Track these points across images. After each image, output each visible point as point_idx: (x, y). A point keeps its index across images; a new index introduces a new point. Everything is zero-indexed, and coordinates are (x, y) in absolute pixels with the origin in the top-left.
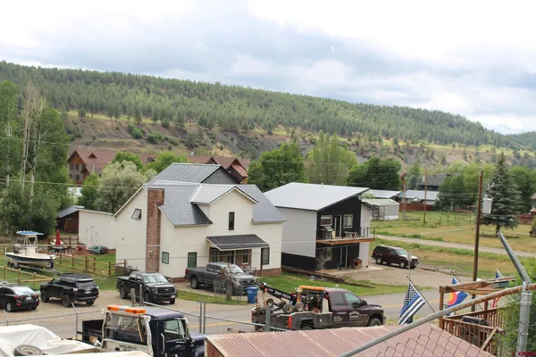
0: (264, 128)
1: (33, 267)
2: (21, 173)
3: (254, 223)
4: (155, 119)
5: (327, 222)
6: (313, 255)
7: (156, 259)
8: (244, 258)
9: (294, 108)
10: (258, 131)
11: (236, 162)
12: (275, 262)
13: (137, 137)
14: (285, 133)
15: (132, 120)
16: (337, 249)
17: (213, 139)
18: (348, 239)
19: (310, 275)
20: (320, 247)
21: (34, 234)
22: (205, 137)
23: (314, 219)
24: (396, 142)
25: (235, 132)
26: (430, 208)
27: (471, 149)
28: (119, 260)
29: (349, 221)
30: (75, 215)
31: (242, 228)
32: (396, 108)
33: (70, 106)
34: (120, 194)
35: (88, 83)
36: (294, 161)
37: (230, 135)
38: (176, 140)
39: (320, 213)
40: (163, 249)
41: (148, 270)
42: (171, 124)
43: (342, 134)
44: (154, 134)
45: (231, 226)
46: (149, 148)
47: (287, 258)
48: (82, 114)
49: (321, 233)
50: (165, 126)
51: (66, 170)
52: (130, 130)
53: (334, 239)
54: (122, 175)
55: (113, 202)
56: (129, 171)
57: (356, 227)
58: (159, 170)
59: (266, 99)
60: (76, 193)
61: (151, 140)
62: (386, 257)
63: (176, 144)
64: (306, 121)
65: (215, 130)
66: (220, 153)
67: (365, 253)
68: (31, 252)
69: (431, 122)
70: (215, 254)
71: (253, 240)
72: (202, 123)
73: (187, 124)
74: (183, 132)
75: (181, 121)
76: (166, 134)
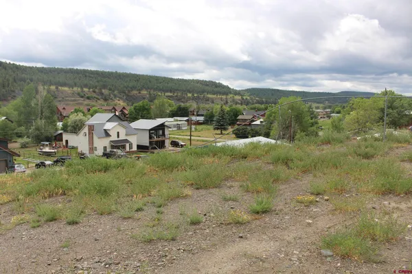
0: (137, 90)
1: (48, 154)
3: (126, 135)
4: (89, 89)
5: (153, 133)
6: (148, 145)
7: (92, 149)
8: (124, 147)
9: (150, 82)
10: (135, 92)
11: (124, 108)
12: (135, 148)
13: (82, 97)
14: (146, 92)
15: (79, 89)
16: (157, 142)
17: (115, 96)
18: (160, 139)
19: (147, 152)
20: (150, 143)
21: (48, 143)
22: (112, 96)
23: (148, 132)
24: (193, 95)
25: (125, 93)
26: (201, 124)
27: (224, 97)
28: (79, 150)
29: (161, 132)
30: (61, 134)
31: (122, 137)
32: (193, 80)
33: (51, 84)
34: (77, 125)
35: (58, 73)
36: (147, 107)
37: (123, 94)
38: (99, 97)
39: (150, 130)
40: (94, 146)
41: (90, 153)
42: (97, 90)
43: (171, 92)
44: (89, 95)
45: (118, 137)
46: (87, 102)
47: (139, 147)
48: (57, 88)
49: (151, 137)
50: (94, 92)
51: (55, 117)
52: (79, 94)
53: (156, 139)
54: (77, 118)
55: (76, 128)
56: (80, 116)
57: (164, 134)
58: (92, 116)
59: (138, 78)
60: (60, 124)
61: (88, 98)
62: (175, 144)
63: (99, 99)
64: (155, 87)
65: (116, 92)
67: (167, 143)
68: (47, 149)
70: (113, 147)
71: (126, 141)
72: (110, 89)
73: (103, 91)
74: (102, 94)
75: (100, 89)
76: (94, 95)
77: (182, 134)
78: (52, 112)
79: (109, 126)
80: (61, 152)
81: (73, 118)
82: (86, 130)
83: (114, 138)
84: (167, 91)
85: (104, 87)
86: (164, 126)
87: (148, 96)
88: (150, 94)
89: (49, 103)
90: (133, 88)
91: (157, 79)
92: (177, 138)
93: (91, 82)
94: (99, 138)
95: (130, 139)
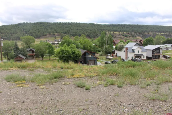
0: (147, 32)
1: (109, 59)
2: (106, 45)
3: (142, 52)
4: (126, 32)
6: (151, 56)
7: (127, 58)
8: (141, 57)
9: (153, 28)
10: (146, 33)
11: (141, 40)
12: (145, 58)
13: (123, 36)
15: (122, 33)
16: (156, 56)
17: (137, 35)
18: (158, 54)
19: (151, 60)
20: (153, 56)
21: (109, 54)
25: (141, 34)
28: (122, 58)
29: (158, 51)
30: (115, 51)
31: (140, 53)
33: (111, 31)
35: (114, 26)
36: (152, 40)
38: (130, 36)
39: (153, 50)
40: (128, 56)
41: (126, 59)
42: (129, 33)
43: (164, 32)
44: (126, 35)
45: (138, 53)
46: (125, 38)
47: (147, 57)
48: (113, 32)
49: (153, 53)
50: (128, 33)
51: (113, 44)
52: (122, 35)
53: (155, 54)
54: (121, 44)
55: (121, 49)
56: (122, 44)
57: (159, 52)
58: (127, 43)
59: (147, 27)
60: (114, 47)
61: (126, 36)
62: (165, 57)
63: (130, 37)
64: (156, 30)
65: (138, 33)
66: (139, 38)
67: (161, 56)
68: (109, 57)
70: (136, 57)
71: (142, 55)
72: (135, 32)
73: (132, 33)
74: (132, 34)
75: (131, 32)
76: (128, 35)
77: (169, 52)
78: (111, 43)
79: (134, 48)
80: (114, 58)
81: (120, 44)
82: (125, 49)
83: (136, 53)
84: (162, 32)
85: (133, 31)
86: (160, 48)
87: (152, 35)
88: (153, 34)
89: (111, 38)
90: (145, 31)
91: (157, 27)
92: (166, 54)
93: (127, 30)
94: (130, 53)
95: (143, 54)
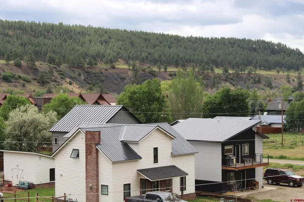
0: (106, 63)
4: (8, 59)
9: (132, 43)
10: (101, 66)
11: (100, 98)
14: (126, 67)
17: (63, 75)
22: (56, 74)
24: (226, 71)
27: (293, 74)
32: (223, 39)
37: (77, 71)
38: (29, 77)
42: (23, 63)
44: (8, 73)
50: (18, 65)
59: (106, 37)
63: (29, 82)
64: (144, 55)
65: (63, 67)
66: (70, 87)
69: (255, 50)
72: (52, 61)
73: (37, 63)
74: (35, 70)
75: (32, 60)
76: (19, 73)
85: (38, 55)
87: (130, 73)
88: (135, 70)
90: (98, 56)
91: (147, 38)
93: (9, 47)
